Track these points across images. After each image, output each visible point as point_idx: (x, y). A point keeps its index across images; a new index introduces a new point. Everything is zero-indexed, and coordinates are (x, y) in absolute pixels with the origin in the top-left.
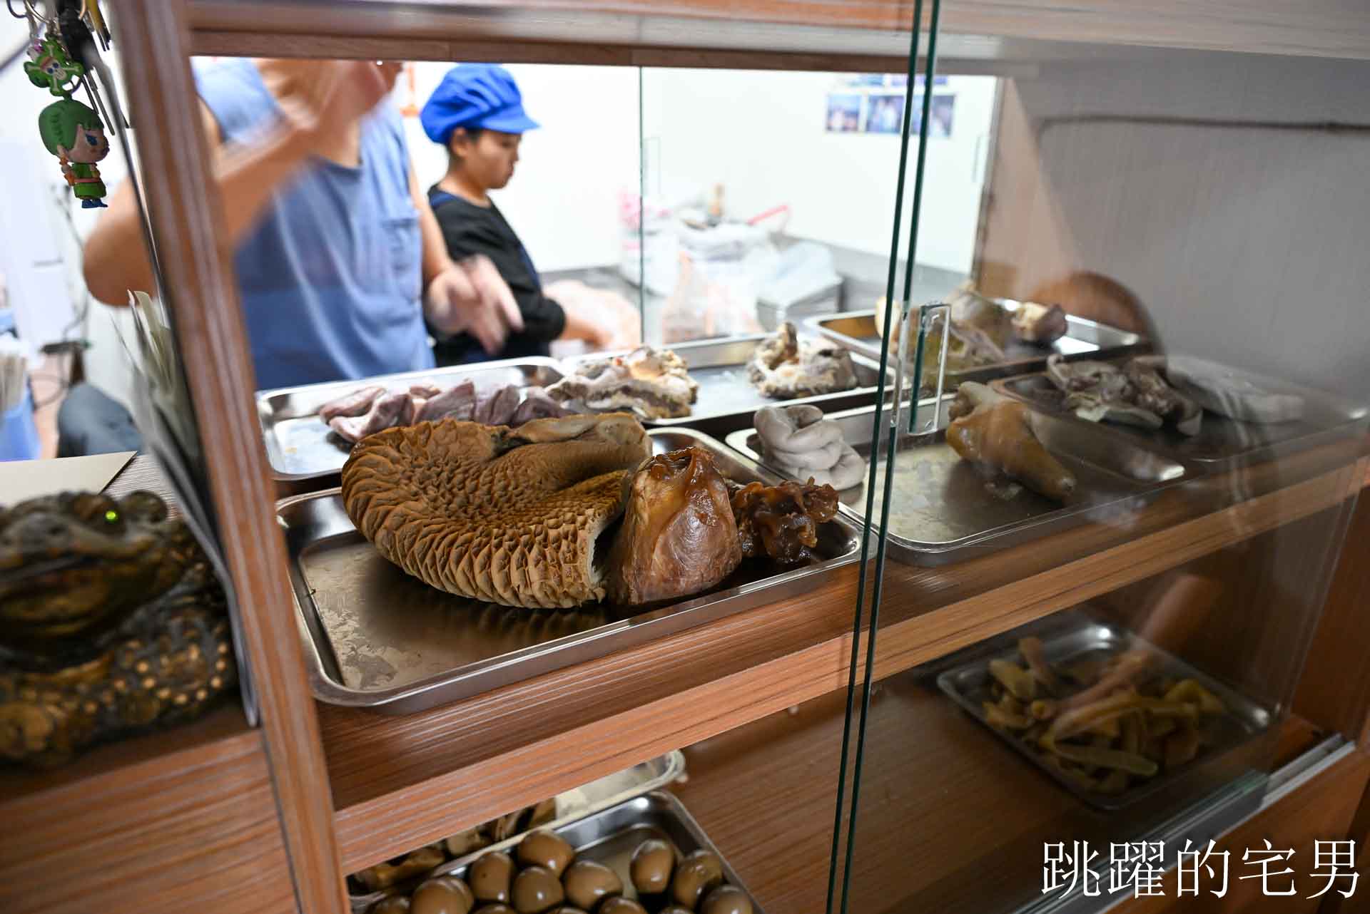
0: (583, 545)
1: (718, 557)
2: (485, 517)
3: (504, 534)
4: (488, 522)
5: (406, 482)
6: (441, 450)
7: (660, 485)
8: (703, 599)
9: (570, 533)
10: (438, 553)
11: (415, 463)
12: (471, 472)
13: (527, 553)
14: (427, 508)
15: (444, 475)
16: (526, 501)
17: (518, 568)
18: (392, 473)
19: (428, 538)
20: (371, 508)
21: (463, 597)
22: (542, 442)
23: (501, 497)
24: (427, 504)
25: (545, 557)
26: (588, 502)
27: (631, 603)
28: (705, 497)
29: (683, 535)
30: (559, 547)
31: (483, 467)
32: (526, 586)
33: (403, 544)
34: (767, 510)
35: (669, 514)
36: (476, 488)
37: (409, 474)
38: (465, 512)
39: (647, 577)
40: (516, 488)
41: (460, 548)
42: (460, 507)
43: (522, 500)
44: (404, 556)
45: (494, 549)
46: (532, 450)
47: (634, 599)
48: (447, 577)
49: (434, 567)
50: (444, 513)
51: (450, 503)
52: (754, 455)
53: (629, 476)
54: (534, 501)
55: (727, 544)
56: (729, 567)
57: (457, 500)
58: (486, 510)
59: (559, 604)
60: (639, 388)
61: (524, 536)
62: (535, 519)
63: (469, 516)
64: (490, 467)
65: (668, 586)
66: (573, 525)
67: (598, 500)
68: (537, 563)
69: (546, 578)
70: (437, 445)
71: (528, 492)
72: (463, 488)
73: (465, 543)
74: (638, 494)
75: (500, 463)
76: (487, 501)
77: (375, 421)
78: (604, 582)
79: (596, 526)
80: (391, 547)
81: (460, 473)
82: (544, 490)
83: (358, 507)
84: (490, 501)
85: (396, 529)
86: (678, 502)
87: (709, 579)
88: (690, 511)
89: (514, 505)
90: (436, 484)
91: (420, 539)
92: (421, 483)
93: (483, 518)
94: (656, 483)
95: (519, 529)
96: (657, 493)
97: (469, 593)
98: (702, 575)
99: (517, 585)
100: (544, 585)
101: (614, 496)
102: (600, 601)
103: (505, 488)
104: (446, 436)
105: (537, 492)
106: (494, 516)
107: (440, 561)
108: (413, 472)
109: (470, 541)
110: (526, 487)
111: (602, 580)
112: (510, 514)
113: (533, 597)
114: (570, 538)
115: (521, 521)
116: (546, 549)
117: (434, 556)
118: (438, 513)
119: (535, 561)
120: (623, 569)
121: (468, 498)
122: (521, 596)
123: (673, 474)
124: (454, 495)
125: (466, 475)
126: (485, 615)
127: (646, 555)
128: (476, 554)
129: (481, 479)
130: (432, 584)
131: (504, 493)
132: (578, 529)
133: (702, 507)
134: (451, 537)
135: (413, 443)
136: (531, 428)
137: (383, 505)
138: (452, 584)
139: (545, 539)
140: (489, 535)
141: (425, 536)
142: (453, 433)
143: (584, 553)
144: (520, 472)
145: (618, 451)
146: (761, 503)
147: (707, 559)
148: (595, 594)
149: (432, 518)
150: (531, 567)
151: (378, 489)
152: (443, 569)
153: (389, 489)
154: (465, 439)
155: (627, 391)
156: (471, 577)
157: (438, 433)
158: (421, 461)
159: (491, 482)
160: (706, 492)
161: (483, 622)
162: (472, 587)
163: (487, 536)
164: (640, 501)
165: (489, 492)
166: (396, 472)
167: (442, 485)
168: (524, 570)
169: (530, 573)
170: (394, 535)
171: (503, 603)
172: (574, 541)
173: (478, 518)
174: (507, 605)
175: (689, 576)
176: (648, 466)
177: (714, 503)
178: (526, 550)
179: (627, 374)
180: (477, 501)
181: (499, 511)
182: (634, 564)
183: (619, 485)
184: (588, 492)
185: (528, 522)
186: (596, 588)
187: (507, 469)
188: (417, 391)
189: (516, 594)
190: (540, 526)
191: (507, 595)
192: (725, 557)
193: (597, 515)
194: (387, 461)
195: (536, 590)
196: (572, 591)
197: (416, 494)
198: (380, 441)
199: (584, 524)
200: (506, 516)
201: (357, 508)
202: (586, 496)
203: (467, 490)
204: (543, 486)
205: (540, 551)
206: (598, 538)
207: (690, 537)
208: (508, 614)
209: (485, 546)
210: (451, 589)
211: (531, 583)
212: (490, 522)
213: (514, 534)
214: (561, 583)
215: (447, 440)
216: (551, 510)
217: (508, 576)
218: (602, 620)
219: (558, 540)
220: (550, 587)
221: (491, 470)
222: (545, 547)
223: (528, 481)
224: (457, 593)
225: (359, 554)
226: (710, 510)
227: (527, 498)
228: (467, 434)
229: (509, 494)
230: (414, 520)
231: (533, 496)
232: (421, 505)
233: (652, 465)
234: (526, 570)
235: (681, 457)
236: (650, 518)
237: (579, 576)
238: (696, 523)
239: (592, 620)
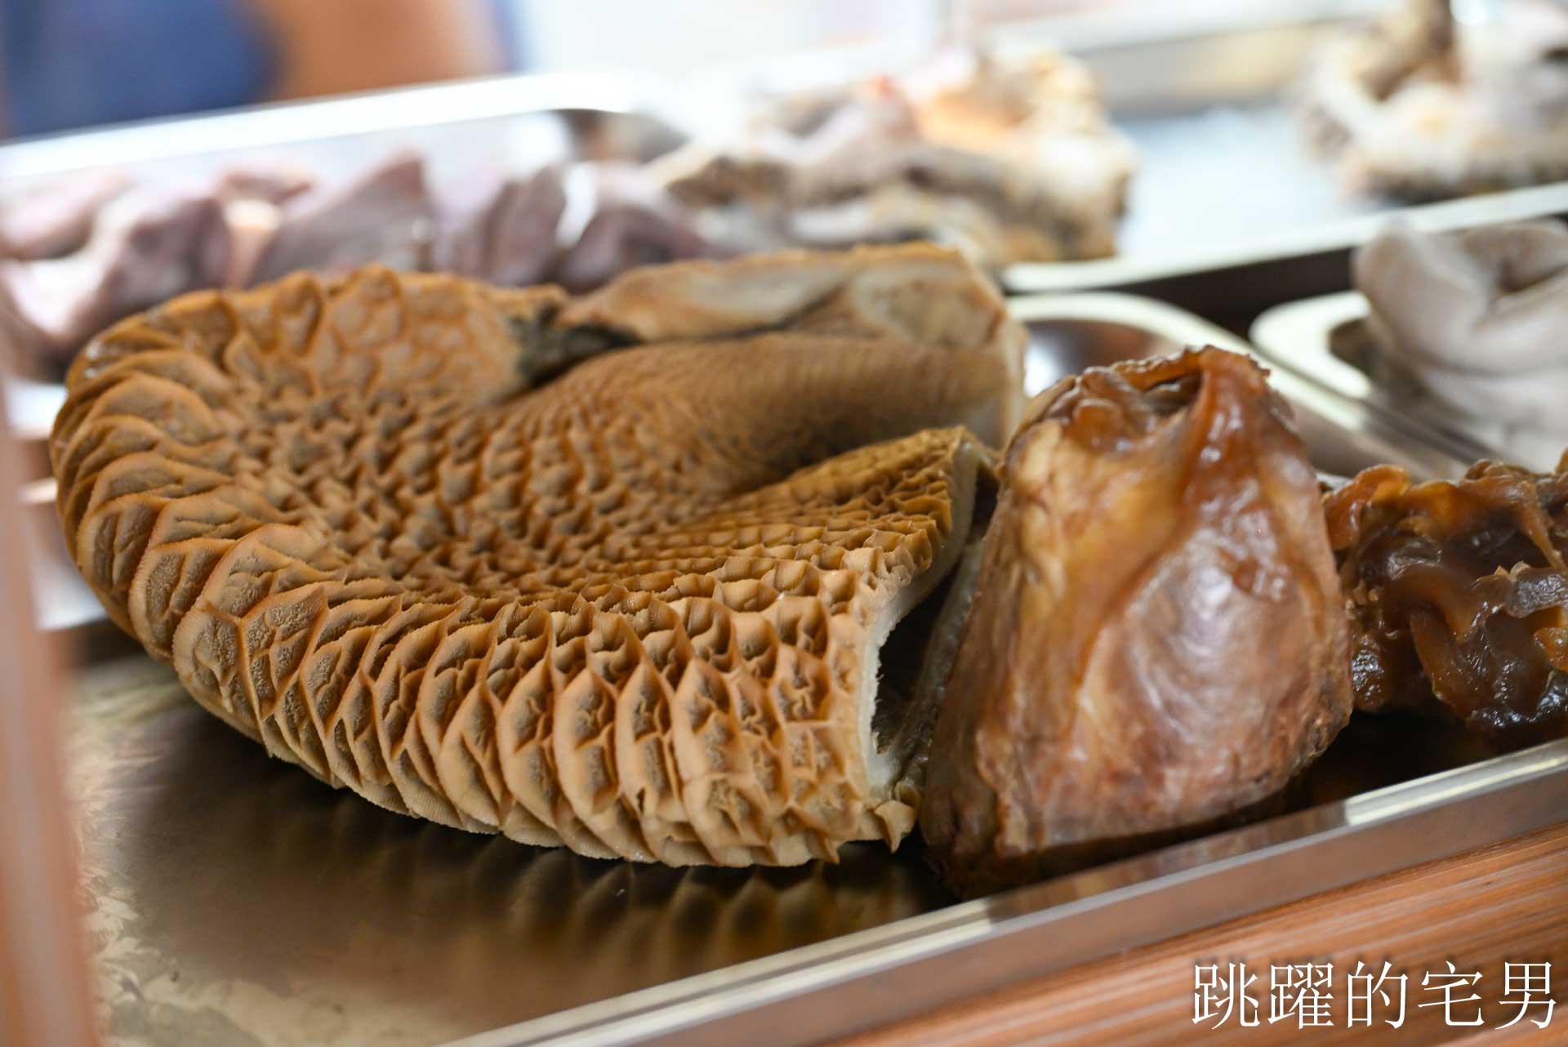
0: (846, 663)
1: (1287, 701)
2: (514, 576)
3: (585, 629)
4: (523, 593)
5: (254, 464)
6: (352, 367)
7: (1102, 467)
8: (1239, 838)
9: (802, 625)
10: (380, 688)
11: (275, 407)
12: (455, 434)
13: (667, 686)
14: (325, 549)
15: (367, 447)
16: (634, 526)
17: (638, 736)
18: (208, 439)
19: (344, 643)
20: (157, 547)
21: (455, 830)
22: (671, 338)
23: (553, 514)
24: (326, 534)
25: (723, 701)
26: (847, 529)
27: (1004, 847)
28: (1250, 508)
29: (1177, 628)
30: (768, 671)
31: (491, 420)
32: (665, 791)
33: (266, 661)
34: (1433, 558)
35: (1132, 560)
36: (473, 487)
37: (256, 440)
38: (445, 561)
39: (1058, 767)
40: (600, 485)
41: (450, 672)
42: (427, 548)
43: (622, 524)
44: (269, 699)
45: (558, 677)
46: (643, 367)
47: (1015, 838)
48: (407, 764)
49: (365, 735)
50: (377, 561)
51: (392, 533)
52: (1353, 382)
53: (968, 446)
54: (663, 527)
55: (1314, 663)
56: (1311, 737)
57: (415, 526)
58: (511, 556)
59: (764, 851)
60: (956, 170)
61: (652, 636)
62: (683, 581)
63: (459, 574)
64: (514, 419)
65: (1125, 796)
66: (810, 600)
67: (879, 523)
68: (700, 719)
69: (727, 767)
70: (341, 348)
71: (641, 499)
72: (431, 486)
73: (466, 657)
74: (1026, 498)
75: (547, 404)
76: (512, 527)
77: (115, 280)
78: (907, 783)
79: (883, 603)
80: (225, 672)
81: (415, 440)
82: (689, 493)
83: (118, 541)
84: (521, 528)
85: (243, 613)
86: (1162, 524)
87: (1257, 772)
88: (1202, 545)
89: (600, 539)
90: (345, 472)
91: (318, 647)
92: (299, 471)
93: (503, 581)
94: (1089, 466)
95: (634, 612)
96: (1095, 493)
97: (478, 813)
98: (1236, 760)
99: (637, 791)
100: (721, 789)
101: (927, 509)
102: (895, 845)
103: (567, 487)
104: (368, 320)
105: (669, 498)
106: (541, 575)
107: (386, 711)
108: (269, 434)
109: (480, 650)
110: (634, 484)
111: (900, 776)
112: (593, 569)
113: (685, 827)
114: (803, 638)
115: (634, 588)
116: (726, 677)
117: (366, 696)
118: (362, 563)
119: (691, 713)
120: (980, 737)
121: (446, 518)
122: (650, 826)
123: (1141, 432)
124: (405, 511)
125: (439, 447)
126: (529, 882)
127: (1056, 696)
128: (505, 690)
129: (488, 457)
130: (356, 789)
131: (561, 503)
132: (827, 611)
133: (1238, 535)
134: (415, 637)
135: (267, 343)
136: (638, 295)
137: (197, 535)
138: (422, 785)
139: (723, 643)
140: (536, 631)
141: (336, 635)
142: (388, 314)
143: (848, 689)
144: (610, 433)
145: (922, 370)
146: (1410, 534)
147: (1253, 710)
148: (880, 823)
149: (347, 582)
150: (681, 732)
151: (173, 487)
152: (397, 737)
153: (206, 489)
154: (429, 331)
155: (920, 179)
156: (485, 763)
157: (341, 312)
158: (292, 400)
159: (521, 466)
160: (1250, 490)
161: (521, 908)
162: (489, 795)
163: (530, 635)
164: (1037, 522)
165: (516, 496)
166: (220, 437)
167: (363, 478)
168: (659, 744)
169: (679, 752)
170: (236, 631)
171: (586, 850)
172: (819, 646)
173: (490, 580)
174: (597, 854)
175: (1195, 764)
176: (1057, 406)
177: (1278, 526)
178: (662, 677)
179: (905, 126)
180: (481, 529)
181: (552, 560)
182: (1015, 723)
183: (941, 473)
184: (842, 498)
185: (659, 589)
186: (885, 801)
187: (568, 425)
188: (245, 185)
189: (631, 821)
190: (702, 604)
191: (603, 822)
192: (1304, 706)
193: (882, 568)
194: (192, 398)
195: (696, 806)
196: (810, 810)
197: (286, 505)
198: (164, 337)
199: (844, 596)
200: (580, 575)
201: (111, 546)
202: (835, 509)
203: (445, 492)
204: (685, 481)
205: (707, 682)
206: (887, 643)
207: (1200, 637)
208: (604, 882)
209: (530, 663)
210: (417, 804)
211: (681, 784)
212: (530, 594)
213: (619, 625)
214: (776, 782)
215: (371, 334)
216: (728, 554)
217: (607, 766)
218: (898, 905)
219: (763, 647)
220: (740, 794)
221: (519, 428)
222: (725, 667)
223: (637, 464)
224: (438, 816)
225: (109, 694)
226: (1266, 547)
227: (642, 516)
228: (432, 316)
229: (580, 506)
230: (297, 583)
231: (656, 510)
232: (312, 535)
233: (1071, 406)
234: (666, 740)
235: (1166, 376)
236: (1072, 572)
237: (836, 762)
238: (1215, 589)
239: (869, 902)
